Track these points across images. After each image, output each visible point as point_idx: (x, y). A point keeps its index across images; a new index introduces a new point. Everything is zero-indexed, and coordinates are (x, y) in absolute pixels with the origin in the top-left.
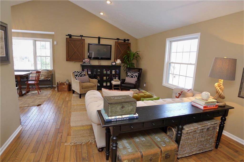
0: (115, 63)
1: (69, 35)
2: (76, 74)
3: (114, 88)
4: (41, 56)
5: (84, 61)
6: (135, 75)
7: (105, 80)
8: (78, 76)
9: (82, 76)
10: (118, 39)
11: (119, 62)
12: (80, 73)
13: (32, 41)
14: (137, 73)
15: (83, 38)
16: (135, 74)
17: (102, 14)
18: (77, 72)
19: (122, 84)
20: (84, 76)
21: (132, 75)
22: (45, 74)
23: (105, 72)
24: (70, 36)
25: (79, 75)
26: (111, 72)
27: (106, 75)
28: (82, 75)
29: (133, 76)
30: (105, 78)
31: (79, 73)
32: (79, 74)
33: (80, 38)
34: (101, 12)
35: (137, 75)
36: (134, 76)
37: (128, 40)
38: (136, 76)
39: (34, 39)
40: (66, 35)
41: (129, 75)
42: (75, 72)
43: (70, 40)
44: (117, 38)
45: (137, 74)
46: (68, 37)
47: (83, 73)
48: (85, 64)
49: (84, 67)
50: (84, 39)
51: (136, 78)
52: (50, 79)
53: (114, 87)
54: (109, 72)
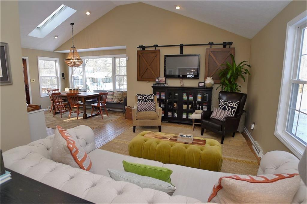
0: (203, 84)
1: (140, 47)
2: (139, 98)
3: (195, 125)
4: (119, 75)
5: (157, 80)
6: (230, 106)
7: (185, 110)
8: (142, 102)
9: (147, 102)
10: (211, 44)
11: (209, 81)
12: (145, 96)
13: (111, 58)
14: (235, 102)
15: (157, 48)
16: (230, 103)
17: (178, 8)
18: (142, 95)
19: (203, 119)
20: (149, 101)
21: (225, 106)
22: (119, 96)
23: (185, 97)
24: (143, 47)
25: (143, 100)
26: (195, 98)
27: (188, 102)
28: (148, 100)
29: (227, 108)
30: (185, 107)
31: (143, 96)
32: (143, 98)
33: (154, 49)
34: (177, 6)
35: (234, 106)
36: (228, 106)
37: (230, 43)
38: (232, 108)
39: (113, 56)
40: (137, 48)
41: (221, 104)
42: (139, 95)
43: (141, 53)
44: (209, 43)
45: (234, 104)
46: (139, 49)
47: (150, 98)
48: (157, 85)
49: (156, 89)
50: (160, 50)
51: (231, 111)
52: (122, 102)
53: (195, 122)
54: (191, 98)
